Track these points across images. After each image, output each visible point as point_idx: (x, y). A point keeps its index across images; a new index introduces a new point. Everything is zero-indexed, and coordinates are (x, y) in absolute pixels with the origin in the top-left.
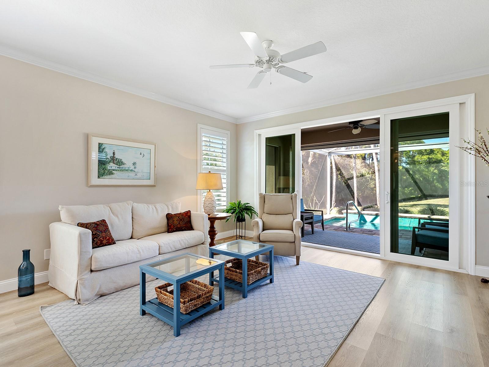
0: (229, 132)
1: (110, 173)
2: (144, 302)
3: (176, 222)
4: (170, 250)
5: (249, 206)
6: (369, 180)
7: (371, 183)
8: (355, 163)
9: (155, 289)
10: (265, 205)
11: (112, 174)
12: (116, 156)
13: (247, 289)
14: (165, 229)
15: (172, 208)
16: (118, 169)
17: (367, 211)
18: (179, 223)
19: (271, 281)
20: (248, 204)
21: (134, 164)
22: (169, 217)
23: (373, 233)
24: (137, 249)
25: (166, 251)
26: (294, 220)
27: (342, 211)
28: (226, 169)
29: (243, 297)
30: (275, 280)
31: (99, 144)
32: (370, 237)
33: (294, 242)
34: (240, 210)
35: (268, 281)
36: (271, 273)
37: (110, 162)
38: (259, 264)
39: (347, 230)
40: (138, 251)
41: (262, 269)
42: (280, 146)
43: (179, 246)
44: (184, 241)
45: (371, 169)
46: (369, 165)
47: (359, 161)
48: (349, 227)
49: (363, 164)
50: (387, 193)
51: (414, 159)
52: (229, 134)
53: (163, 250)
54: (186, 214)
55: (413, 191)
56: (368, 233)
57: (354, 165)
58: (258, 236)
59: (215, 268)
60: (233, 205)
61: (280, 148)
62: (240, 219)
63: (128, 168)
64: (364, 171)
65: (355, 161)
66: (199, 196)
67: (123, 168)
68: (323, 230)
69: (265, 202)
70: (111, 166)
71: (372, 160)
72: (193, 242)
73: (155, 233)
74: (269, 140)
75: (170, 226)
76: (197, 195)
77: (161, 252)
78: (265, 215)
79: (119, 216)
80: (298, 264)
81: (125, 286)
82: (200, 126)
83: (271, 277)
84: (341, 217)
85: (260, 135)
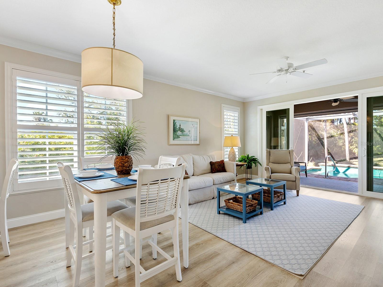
0: (239, 108)
1: (178, 137)
2: (219, 208)
3: (217, 167)
4: (218, 183)
5: (254, 158)
6: (338, 139)
7: (340, 142)
8: (326, 125)
9: (225, 201)
10: (270, 157)
11: (179, 137)
12: (181, 127)
13: (273, 205)
14: (209, 171)
15: (212, 158)
16: (182, 134)
17: (340, 164)
18: (219, 168)
19: (285, 203)
20: (254, 156)
21: (189, 131)
22: (211, 163)
23: (348, 180)
24: (204, 180)
25: (217, 183)
26: (292, 167)
27: (319, 164)
28: (238, 133)
29: (271, 210)
30: (287, 203)
31: (174, 120)
32: (346, 182)
33: (295, 181)
34: (249, 161)
35: (283, 203)
36: (285, 198)
37: (178, 131)
38: (276, 192)
39: (326, 177)
40: (204, 182)
41: (280, 195)
42: (271, 115)
43: (223, 181)
44: (225, 177)
45: (339, 129)
46: (337, 127)
47: (328, 124)
48: (327, 175)
49: (332, 126)
50: (364, 149)
51: (381, 120)
52: (239, 109)
53: (216, 182)
54: (222, 162)
55: (380, 149)
56: (344, 180)
57: (324, 127)
58: (270, 177)
59: (249, 193)
60: (244, 157)
61: (271, 117)
62: (249, 167)
63: (187, 134)
64: (333, 132)
65: (326, 124)
66: (222, 151)
67: (184, 134)
68: (307, 177)
69: (270, 155)
70: (179, 133)
71: (340, 122)
72: (229, 179)
73: (205, 173)
74: (268, 113)
75: (213, 169)
76: (221, 151)
77: (215, 183)
78: (270, 164)
79: (188, 162)
80: (298, 195)
81: (199, 201)
82: (223, 105)
83: (284, 201)
84: (318, 169)
85: (261, 109)
